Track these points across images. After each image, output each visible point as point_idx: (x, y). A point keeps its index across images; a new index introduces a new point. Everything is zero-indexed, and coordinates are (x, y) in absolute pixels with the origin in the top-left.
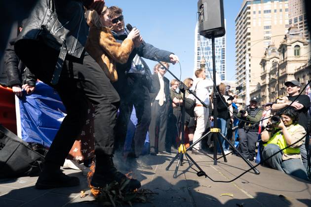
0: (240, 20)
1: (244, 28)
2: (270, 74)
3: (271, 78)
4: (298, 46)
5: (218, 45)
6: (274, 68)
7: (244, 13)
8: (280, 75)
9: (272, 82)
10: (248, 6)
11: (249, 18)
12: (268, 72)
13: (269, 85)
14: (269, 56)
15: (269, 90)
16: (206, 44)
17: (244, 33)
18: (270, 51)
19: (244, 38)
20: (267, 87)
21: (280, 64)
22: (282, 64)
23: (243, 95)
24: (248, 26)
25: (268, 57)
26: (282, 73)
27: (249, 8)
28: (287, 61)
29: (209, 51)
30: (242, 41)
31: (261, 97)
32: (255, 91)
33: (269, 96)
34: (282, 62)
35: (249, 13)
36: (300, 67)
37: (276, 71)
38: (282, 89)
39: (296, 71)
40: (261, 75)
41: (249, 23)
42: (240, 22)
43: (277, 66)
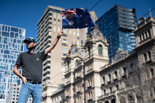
0: (42, 24)
1: (46, 31)
2: (74, 73)
3: (76, 77)
4: (100, 46)
5: (17, 51)
6: (79, 66)
7: (46, 18)
8: (86, 73)
9: (78, 81)
10: (50, 12)
11: (51, 23)
12: (72, 70)
13: (74, 84)
14: (73, 54)
15: (74, 90)
16: (5, 47)
17: (45, 36)
18: (73, 50)
19: (45, 40)
20: (72, 87)
21: (86, 61)
22: (88, 62)
23: (44, 96)
24: (50, 30)
25: (72, 56)
26: (88, 71)
27: (51, 14)
28: (93, 59)
29: (8, 55)
30: (43, 43)
31: (65, 98)
32: (57, 92)
33: (74, 97)
34: (88, 60)
35: (51, 19)
36: (105, 66)
37: (81, 69)
38: (88, 88)
39: (101, 70)
40: (64, 74)
41: (50, 28)
42: (42, 26)
43: (83, 64)
